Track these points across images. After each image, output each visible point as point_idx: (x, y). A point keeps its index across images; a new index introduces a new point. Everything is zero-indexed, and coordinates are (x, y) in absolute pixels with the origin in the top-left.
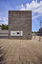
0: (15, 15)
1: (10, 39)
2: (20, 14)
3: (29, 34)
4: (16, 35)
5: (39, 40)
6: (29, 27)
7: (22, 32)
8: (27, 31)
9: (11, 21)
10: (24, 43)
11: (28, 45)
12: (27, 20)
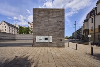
0: (42, 14)
1: (35, 47)
2: (49, 13)
3: (61, 40)
4: (44, 41)
5: (75, 48)
6: (61, 30)
7: (51, 37)
8: (59, 36)
9: (37, 23)
10: (56, 51)
11: (62, 53)
12: (58, 22)
